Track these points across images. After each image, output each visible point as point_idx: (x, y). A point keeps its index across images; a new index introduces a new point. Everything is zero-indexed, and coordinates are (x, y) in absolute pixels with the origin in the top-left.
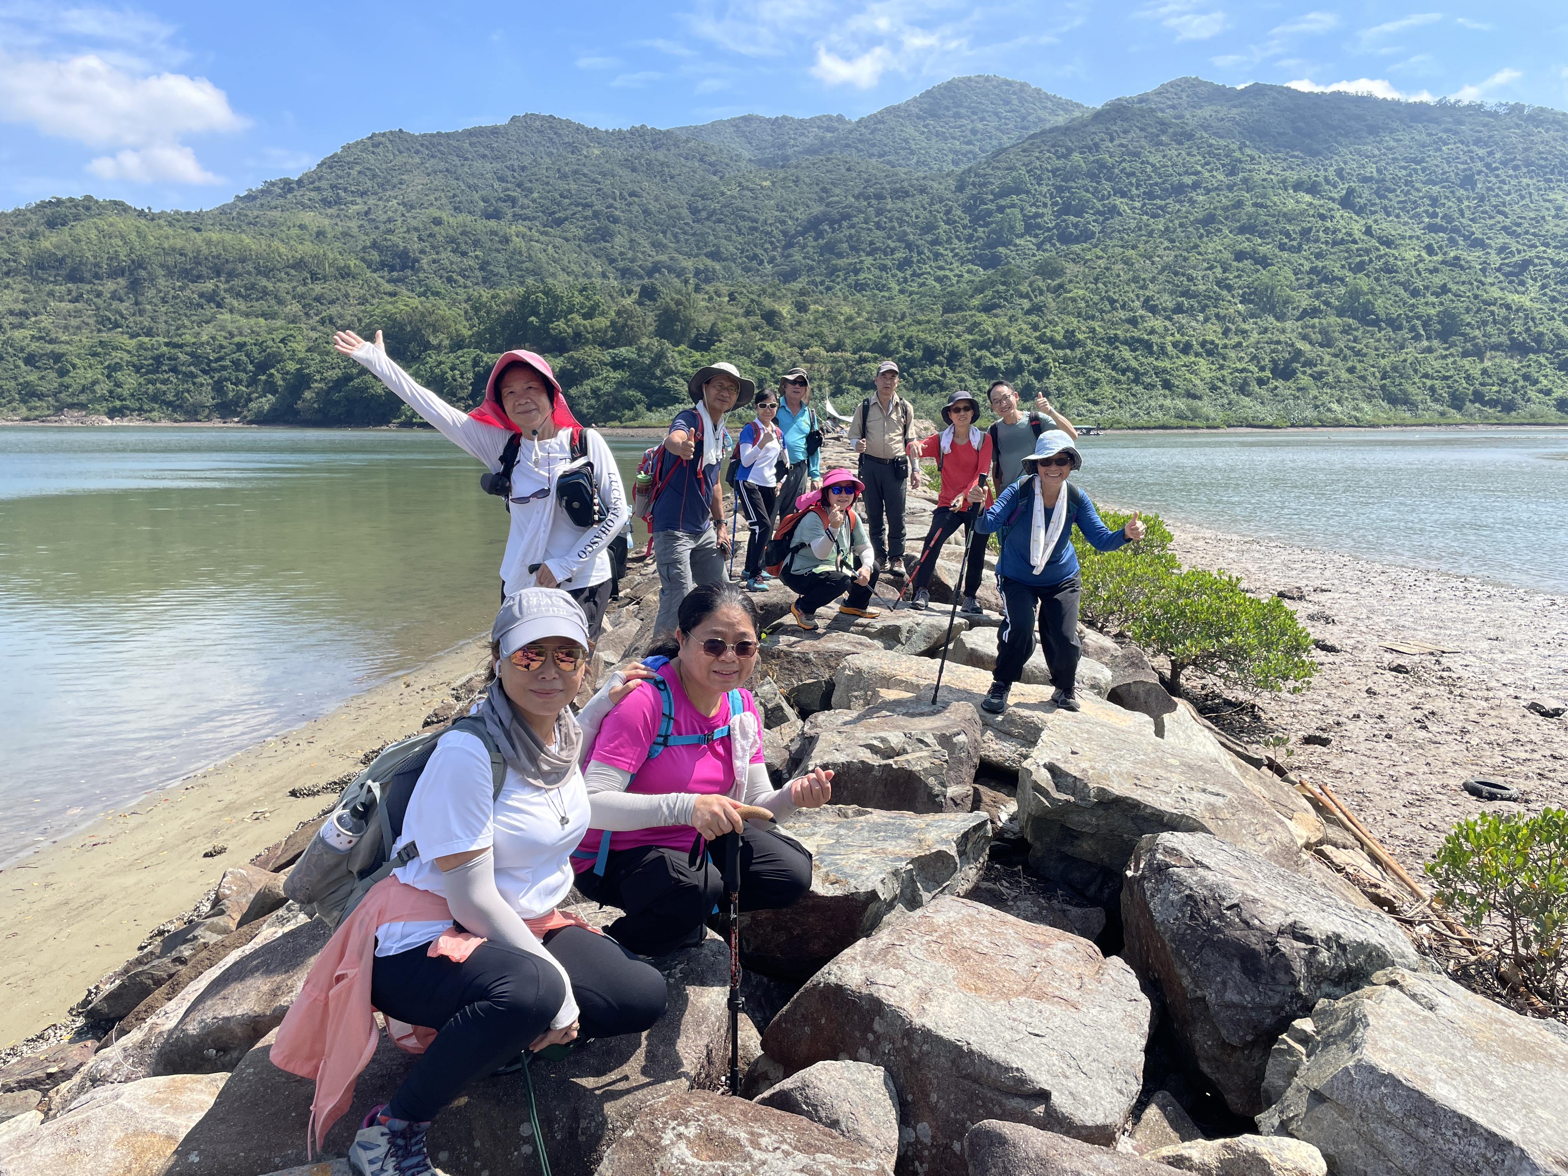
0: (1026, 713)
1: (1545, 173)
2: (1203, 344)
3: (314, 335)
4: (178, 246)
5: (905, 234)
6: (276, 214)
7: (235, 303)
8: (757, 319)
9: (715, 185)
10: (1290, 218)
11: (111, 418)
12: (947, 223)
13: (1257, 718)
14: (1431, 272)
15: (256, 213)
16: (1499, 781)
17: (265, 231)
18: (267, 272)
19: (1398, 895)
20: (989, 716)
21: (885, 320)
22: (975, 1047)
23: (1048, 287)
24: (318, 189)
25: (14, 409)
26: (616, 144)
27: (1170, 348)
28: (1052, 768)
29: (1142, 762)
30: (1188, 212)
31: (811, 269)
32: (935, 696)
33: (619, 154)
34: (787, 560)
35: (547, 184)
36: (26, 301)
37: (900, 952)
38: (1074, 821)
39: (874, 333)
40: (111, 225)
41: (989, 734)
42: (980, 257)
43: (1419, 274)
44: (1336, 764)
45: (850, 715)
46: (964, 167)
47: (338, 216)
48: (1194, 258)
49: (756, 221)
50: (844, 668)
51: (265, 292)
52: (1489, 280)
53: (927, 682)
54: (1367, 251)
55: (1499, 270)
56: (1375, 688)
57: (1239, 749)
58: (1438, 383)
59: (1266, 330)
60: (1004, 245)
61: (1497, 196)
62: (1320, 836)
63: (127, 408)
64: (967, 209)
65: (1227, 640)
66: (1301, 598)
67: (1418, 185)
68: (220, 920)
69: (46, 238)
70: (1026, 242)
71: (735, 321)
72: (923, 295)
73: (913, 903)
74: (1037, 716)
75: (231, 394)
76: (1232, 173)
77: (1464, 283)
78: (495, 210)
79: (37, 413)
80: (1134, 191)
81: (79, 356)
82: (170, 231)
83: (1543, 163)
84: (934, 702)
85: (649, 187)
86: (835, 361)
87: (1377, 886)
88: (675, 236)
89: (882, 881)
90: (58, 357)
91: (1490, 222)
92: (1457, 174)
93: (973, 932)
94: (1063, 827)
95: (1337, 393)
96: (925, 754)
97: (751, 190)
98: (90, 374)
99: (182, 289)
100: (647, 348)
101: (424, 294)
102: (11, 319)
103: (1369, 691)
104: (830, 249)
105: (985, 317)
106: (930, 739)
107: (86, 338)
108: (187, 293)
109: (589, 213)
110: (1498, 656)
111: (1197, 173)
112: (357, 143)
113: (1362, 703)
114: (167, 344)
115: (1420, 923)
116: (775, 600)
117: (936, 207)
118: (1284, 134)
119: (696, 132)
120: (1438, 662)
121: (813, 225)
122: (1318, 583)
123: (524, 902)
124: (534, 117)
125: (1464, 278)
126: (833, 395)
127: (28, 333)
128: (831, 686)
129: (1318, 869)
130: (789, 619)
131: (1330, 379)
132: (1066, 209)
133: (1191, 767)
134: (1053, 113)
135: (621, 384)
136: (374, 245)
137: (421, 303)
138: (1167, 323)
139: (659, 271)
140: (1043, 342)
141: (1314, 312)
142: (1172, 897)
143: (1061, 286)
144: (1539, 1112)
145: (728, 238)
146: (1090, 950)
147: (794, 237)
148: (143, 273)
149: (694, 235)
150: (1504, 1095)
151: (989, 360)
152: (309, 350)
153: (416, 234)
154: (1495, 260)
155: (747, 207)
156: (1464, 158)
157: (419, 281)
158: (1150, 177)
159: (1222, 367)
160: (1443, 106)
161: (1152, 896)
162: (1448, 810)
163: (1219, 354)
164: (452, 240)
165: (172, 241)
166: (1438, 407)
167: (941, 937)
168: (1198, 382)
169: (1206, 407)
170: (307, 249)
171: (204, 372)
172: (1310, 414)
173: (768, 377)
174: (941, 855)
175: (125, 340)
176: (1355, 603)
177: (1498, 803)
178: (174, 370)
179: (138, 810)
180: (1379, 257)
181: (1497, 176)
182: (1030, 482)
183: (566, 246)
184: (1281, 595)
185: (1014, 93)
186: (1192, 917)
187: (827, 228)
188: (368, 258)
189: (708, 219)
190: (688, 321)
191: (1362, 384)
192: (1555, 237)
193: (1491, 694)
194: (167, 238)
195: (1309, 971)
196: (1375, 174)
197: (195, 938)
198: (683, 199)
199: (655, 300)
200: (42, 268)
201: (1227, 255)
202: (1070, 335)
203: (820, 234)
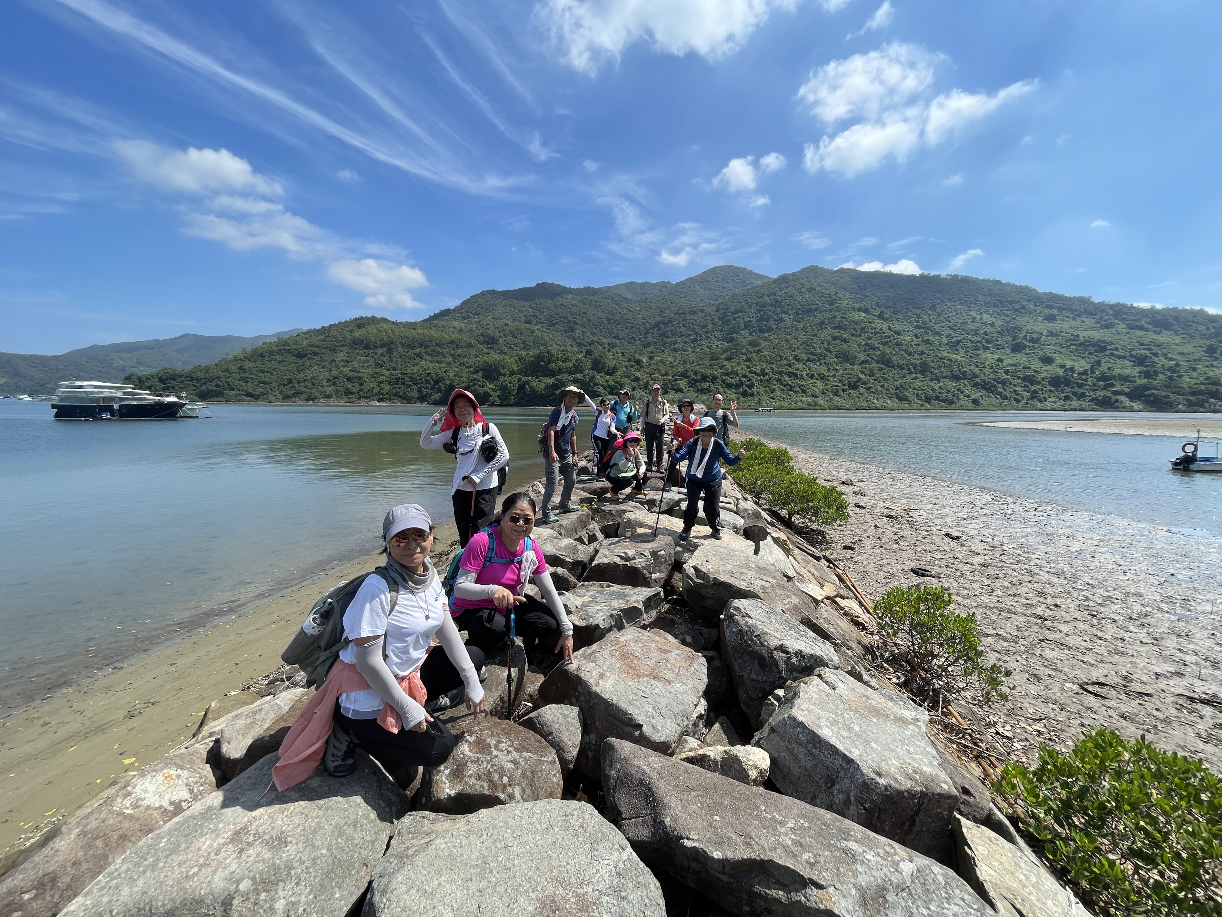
1: (968, 304)
2: (819, 375)
3: (457, 370)
4: (407, 335)
5: (695, 329)
6: (445, 322)
7: (427, 357)
8: (633, 363)
9: (617, 309)
10: (856, 323)
11: (379, 402)
12: (712, 324)
14: (917, 345)
15: (436, 322)
16: (927, 568)
17: (440, 329)
18: (440, 345)
21: (686, 364)
22: (615, 702)
23: (754, 350)
24: (461, 313)
25: (343, 398)
26: (578, 294)
27: (805, 376)
28: (695, 568)
29: (738, 565)
30: (813, 320)
31: (656, 342)
33: (579, 297)
34: (610, 470)
35: (550, 310)
36: (348, 356)
37: (598, 655)
38: (704, 591)
39: (681, 369)
40: (382, 327)
42: (725, 338)
43: (912, 346)
46: (719, 302)
47: (468, 323)
48: (815, 339)
49: (633, 324)
50: (626, 518)
51: (439, 353)
52: (942, 349)
53: (656, 526)
54: (889, 337)
55: (947, 345)
56: (878, 525)
57: (811, 552)
58: (920, 392)
59: (846, 369)
60: (736, 333)
61: (946, 313)
62: (836, 593)
63: (385, 398)
64: (720, 319)
65: (811, 504)
66: (851, 484)
69: (357, 332)
70: (745, 332)
71: (624, 364)
72: (702, 353)
73: (620, 629)
74: (699, 542)
75: (424, 393)
76: (832, 304)
77: (931, 350)
78: (529, 320)
79: (351, 400)
80: (790, 312)
81: (367, 378)
82: (404, 329)
83: (967, 299)
84: (655, 535)
85: (590, 310)
87: (858, 617)
88: (601, 330)
89: (604, 620)
90: (360, 378)
91: (943, 324)
92: (928, 305)
94: (699, 593)
95: (876, 396)
96: (644, 560)
97: (632, 311)
98: (371, 385)
99: (407, 352)
100: (588, 375)
101: (500, 354)
102: (343, 363)
103: (875, 526)
104: (664, 335)
105: (727, 363)
106: (647, 553)
107: (370, 371)
108: (409, 353)
109: (566, 321)
110: (934, 512)
111: (817, 304)
112: (476, 295)
113: (872, 532)
114: (401, 373)
115: (876, 635)
117: (708, 318)
118: (854, 288)
119: (610, 289)
120: (908, 514)
121: (657, 325)
122: (860, 478)
124: (546, 284)
125: (931, 348)
127: (349, 369)
128: (619, 525)
131: (873, 390)
132: (762, 319)
133: (759, 568)
134: (756, 280)
136: (482, 334)
137: (499, 357)
138: (804, 366)
139: (594, 344)
140: (751, 373)
141: (866, 362)
143: (759, 350)
144: (873, 745)
145: (622, 331)
147: (649, 330)
148: (393, 346)
149: (608, 329)
150: (857, 735)
151: (729, 380)
152: (455, 375)
153: (498, 330)
154: (945, 340)
155: (630, 318)
156: (932, 298)
157: (498, 348)
158: (797, 306)
159: (827, 384)
161: (727, 628)
163: (826, 379)
164: (512, 332)
165: (404, 333)
166: (920, 402)
167: (619, 648)
168: (817, 390)
169: (821, 401)
170: (456, 336)
171: (415, 384)
172: (864, 404)
174: (635, 608)
175: (385, 372)
176: (875, 487)
177: (925, 578)
178: (403, 383)
180: (894, 339)
181: (946, 305)
183: (557, 334)
184: (843, 483)
187: (662, 326)
188: (479, 339)
189: (614, 323)
190: (604, 364)
191: (887, 392)
192: (972, 330)
193: (929, 529)
194: (402, 332)
195: (787, 667)
196: (893, 305)
198: (604, 315)
199: (591, 355)
200: (355, 344)
201: (829, 338)
202: (763, 370)
203: (660, 329)
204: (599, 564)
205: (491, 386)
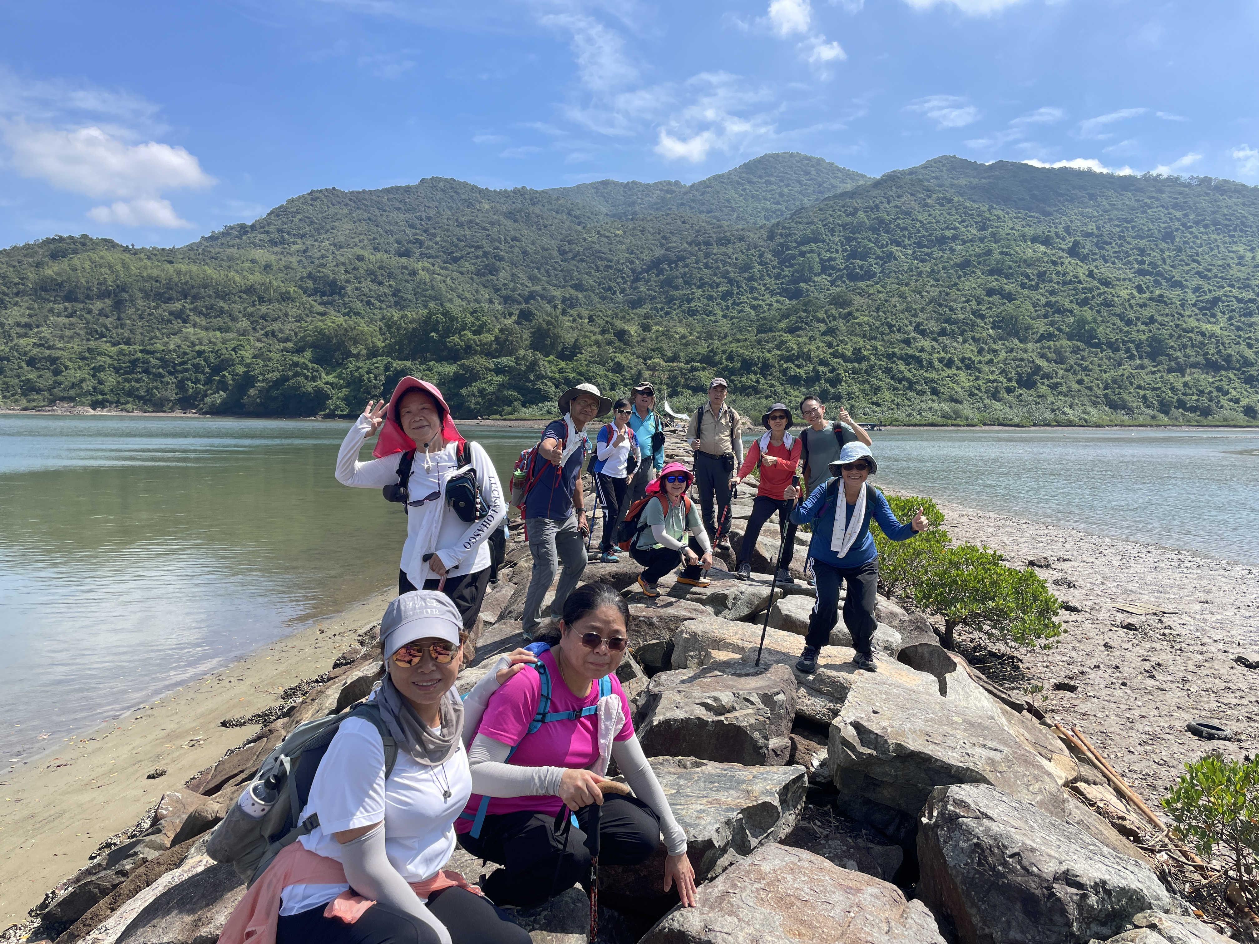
0: (833, 673)
1: (1230, 231)
2: (963, 360)
3: (259, 345)
4: (155, 275)
5: (728, 272)
6: (234, 251)
7: (198, 320)
8: (610, 336)
9: (578, 233)
10: (1029, 263)
11: (94, 409)
12: (760, 264)
13: (1017, 668)
14: (1141, 306)
15: (217, 250)
16: (1215, 723)
17: (224, 264)
18: (224, 296)
19: (1141, 825)
20: (802, 675)
21: (712, 339)
23: (840, 314)
24: (267, 232)
25: (16, 401)
26: (502, 201)
27: (936, 363)
28: (857, 726)
29: (932, 720)
30: (949, 258)
31: (654, 298)
32: (758, 659)
33: (504, 208)
34: (635, 538)
35: (448, 230)
36: (30, 316)
37: (733, 900)
38: (875, 771)
39: (703, 348)
40: (102, 258)
41: (803, 691)
42: (786, 290)
43: (1132, 307)
44: (1083, 707)
45: (686, 674)
46: (774, 221)
47: (282, 253)
48: (954, 293)
49: (611, 261)
50: (682, 632)
51: (222, 311)
52: (1187, 313)
53: (750, 645)
54: (1091, 290)
55: (1194, 305)
56: (1111, 643)
57: (1004, 696)
58: (1148, 393)
59: (1011, 350)
60: (805, 281)
61: (1191, 248)
62: (1075, 774)
63: (107, 401)
64: (776, 254)
65: (991, 604)
66: (1048, 566)
67: (1128, 239)
68: (157, 838)
69: (50, 267)
70: (822, 280)
71: (593, 338)
72: (741, 319)
73: (745, 850)
74: (842, 676)
75: (191, 391)
76: (983, 228)
77: (1167, 315)
78: (407, 250)
79: (34, 404)
80: (907, 242)
81: (70, 360)
82: (149, 263)
83: (1227, 222)
84: (757, 664)
85: (527, 234)
86: (672, 369)
87: (1123, 818)
88: (547, 271)
89: (717, 831)
90: (53, 360)
91: (1188, 268)
92: (1159, 231)
93: (795, 879)
94: (867, 776)
95: (1069, 399)
96: (751, 711)
97: (607, 237)
98: (78, 374)
99: (156, 308)
100: (524, 358)
101: (348, 314)
102: (18, 330)
103: (1106, 645)
104: (669, 283)
105: (790, 337)
106: (755, 698)
107: (76, 346)
108: (160, 311)
109: (480, 253)
110: (1208, 616)
111: (955, 228)
112: (299, 197)
113: (1101, 656)
114: (141, 351)
115: (1160, 851)
116: (624, 570)
117: (752, 251)
118: (1023, 199)
119: (565, 192)
120: (1160, 621)
121: (656, 265)
122: (1061, 554)
123: (410, 867)
124: (439, 180)
125: (1167, 311)
126: (670, 396)
127: (31, 341)
128: (671, 646)
129: (1077, 807)
130: (636, 587)
131: (1064, 389)
132: (854, 255)
133: (971, 724)
134: (843, 181)
135: (502, 386)
136: (310, 276)
137: (345, 321)
138: (934, 344)
139: (534, 299)
140: (836, 357)
141: (1050, 336)
142: (962, 844)
143: (850, 314)
145: (589, 274)
146: (895, 895)
147: (640, 273)
148: (125, 296)
149: (562, 271)
151: (794, 371)
152: (255, 357)
153: (343, 268)
154: (1191, 297)
155: (604, 250)
156: (1164, 219)
157: (344, 304)
158: (919, 231)
159: (977, 378)
160: (1147, 179)
161: (945, 842)
162: (1175, 748)
163: (975, 368)
164: (371, 273)
165: (149, 271)
166: (1150, 412)
167: (768, 884)
168: (959, 390)
169: (966, 410)
170: (256, 278)
171: (170, 373)
172: (1048, 416)
173: (619, 382)
174: (766, 806)
175: (108, 347)
176: (1091, 571)
177: (1216, 742)
178: (146, 371)
179: (95, 737)
180: (1100, 295)
181: (1191, 233)
182: (836, 483)
183: (462, 279)
184: (1031, 563)
185: (813, 166)
186: (980, 863)
187: (666, 267)
188: (305, 285)
189: (573, 259)
190: (556, 337)
191: (1089, 393)
192: (1238, 280)
193: (1205, 649)
194: (146, 268)
195: (1080, 913)
196: (1095, 231)
197: (136, 854)
198: (554, 244)
199: (530, 321)
200: (45, 290)
201: (980, 291)
202: (857, 351)
203: (660, 272)
204: (667, 722)
205: (330, 378)
